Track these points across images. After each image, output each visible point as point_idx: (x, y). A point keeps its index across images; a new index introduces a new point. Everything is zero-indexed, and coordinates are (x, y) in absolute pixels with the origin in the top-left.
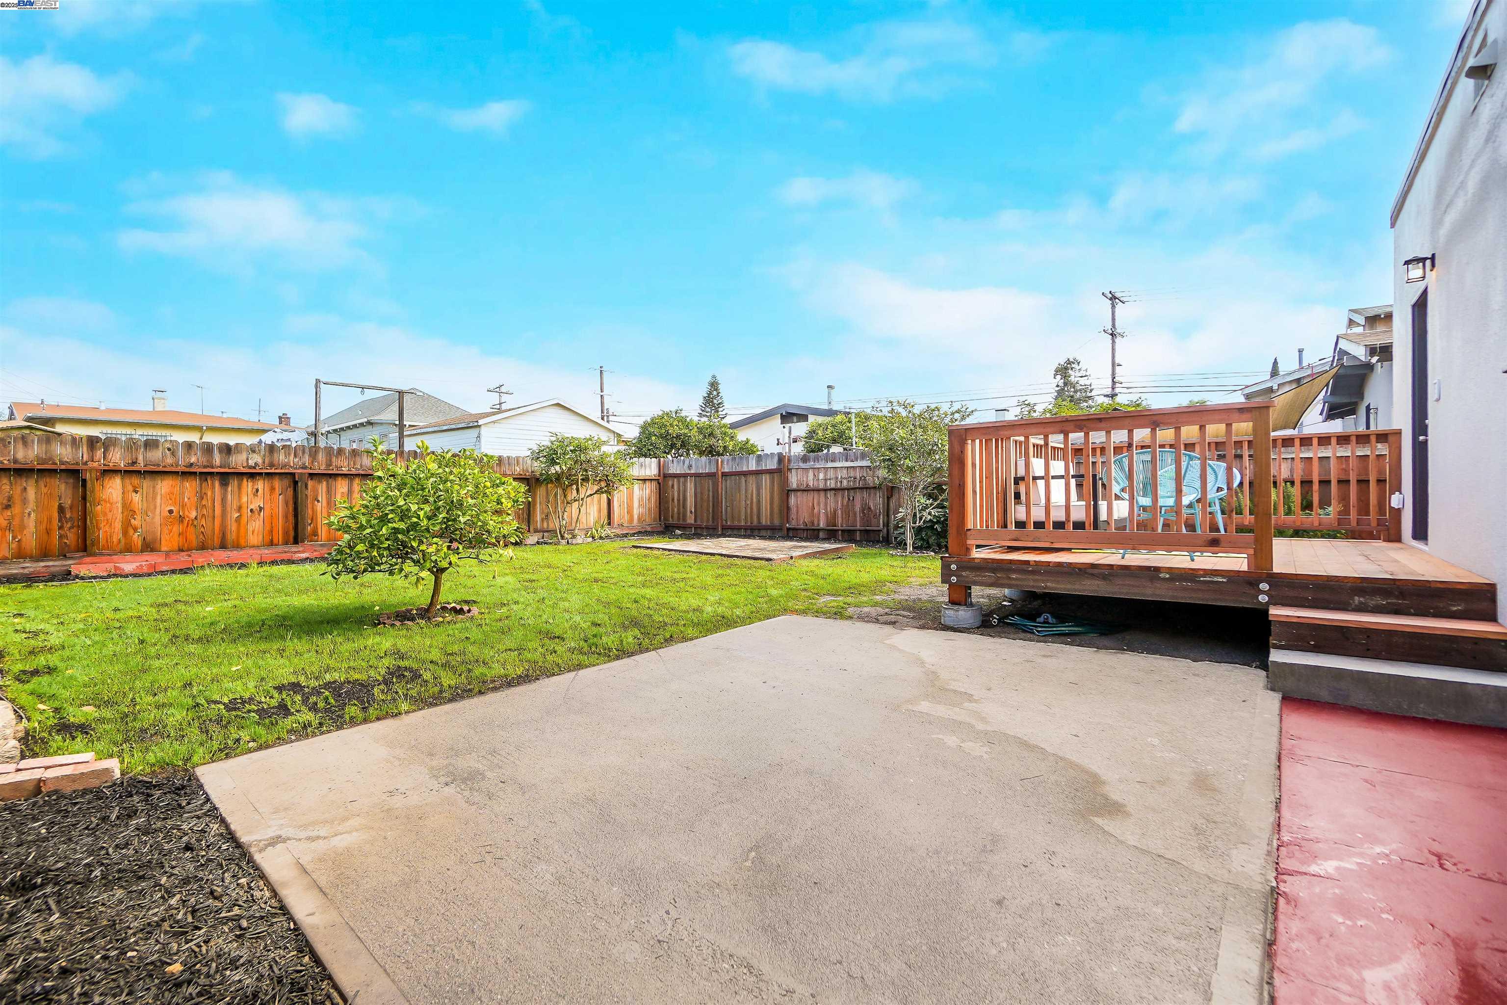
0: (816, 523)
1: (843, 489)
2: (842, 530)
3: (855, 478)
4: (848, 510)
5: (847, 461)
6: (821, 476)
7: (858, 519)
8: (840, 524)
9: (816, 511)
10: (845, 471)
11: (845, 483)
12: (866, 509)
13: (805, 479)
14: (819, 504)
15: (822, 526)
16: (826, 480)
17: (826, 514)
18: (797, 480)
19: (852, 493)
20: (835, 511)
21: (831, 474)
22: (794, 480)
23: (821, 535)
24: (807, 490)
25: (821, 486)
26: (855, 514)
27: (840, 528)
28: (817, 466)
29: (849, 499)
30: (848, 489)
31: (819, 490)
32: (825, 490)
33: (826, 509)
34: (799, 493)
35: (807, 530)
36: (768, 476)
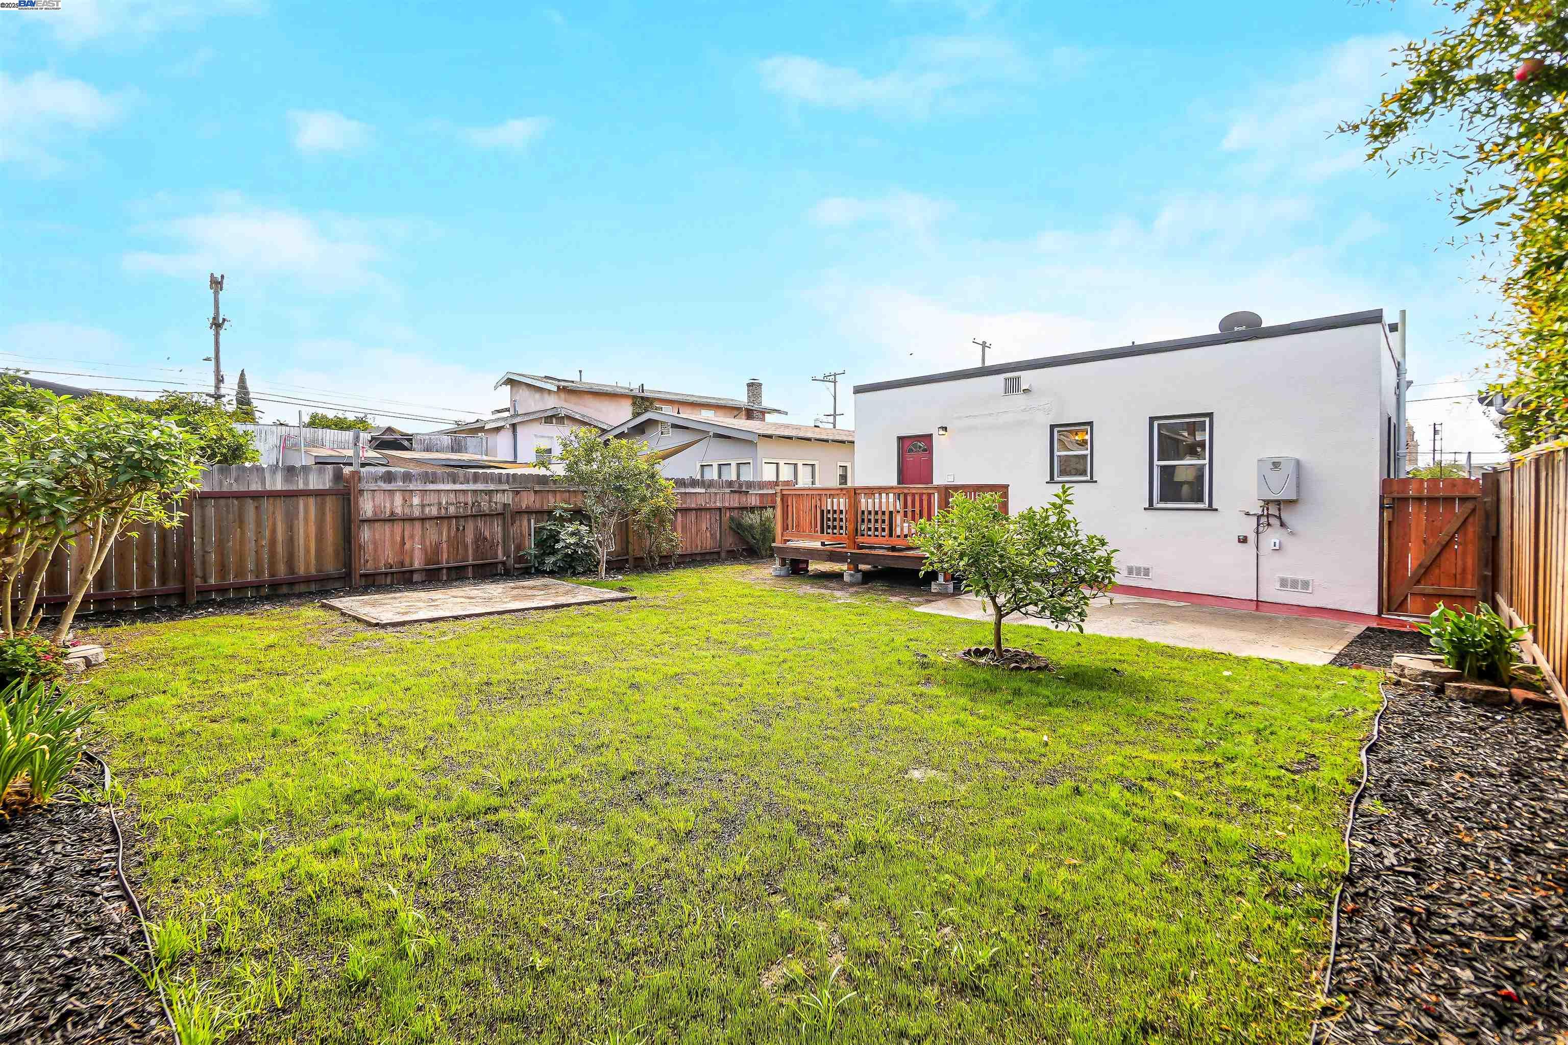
0: (407, 562)
1: (450, 518)
2: (448, 569)
3: (466, 504)
4: (456, 543)
5: (454, 482)
6: (416, 501)
7: (470, 552)
8: (445, 559)
9: (407, 546)
10: (452, 496)
11: (452, 510)
12: (479, 539)
13: (388, 505)
14: (412, 537)
15: (417, 565)
16: (423, 506)
17: (424, 550)
18: (374, 506)
19: (462, 522)
20: (438, 545)
21: (432, 499)
22: (367, 507)
23: (416, 577)
24: (392, 519)
25: (417, 513)
26: (466, 547)
27: (444, 565)
28: (412, 487)
29: (458, 529)
30: (456, 517)
31: (412, 520)
32: (423, 520)
33: (423, 542)
34: (377, 525)
35: (392, 573)
36: (312, 501)
